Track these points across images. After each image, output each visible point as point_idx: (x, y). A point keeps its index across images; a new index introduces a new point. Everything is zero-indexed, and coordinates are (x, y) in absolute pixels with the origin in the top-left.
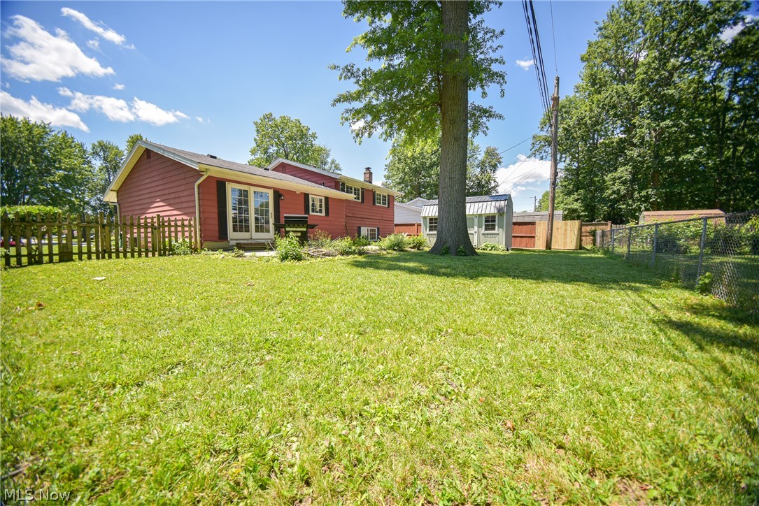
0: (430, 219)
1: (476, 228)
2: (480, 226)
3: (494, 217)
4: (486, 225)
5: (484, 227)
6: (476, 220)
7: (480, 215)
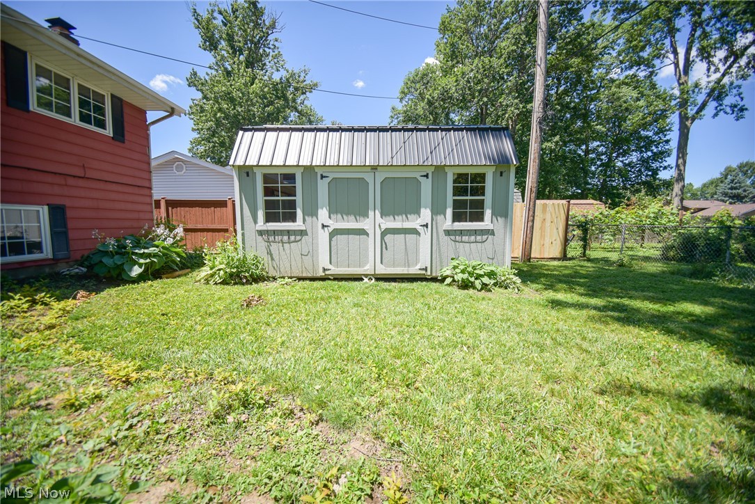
0: (267, 178)
1: (426, 214)
2: (437, 210)
3: (481, 178)
4: (457, 204)
5: (449, 212)
6: (426, 185)
7: (440, 169)
